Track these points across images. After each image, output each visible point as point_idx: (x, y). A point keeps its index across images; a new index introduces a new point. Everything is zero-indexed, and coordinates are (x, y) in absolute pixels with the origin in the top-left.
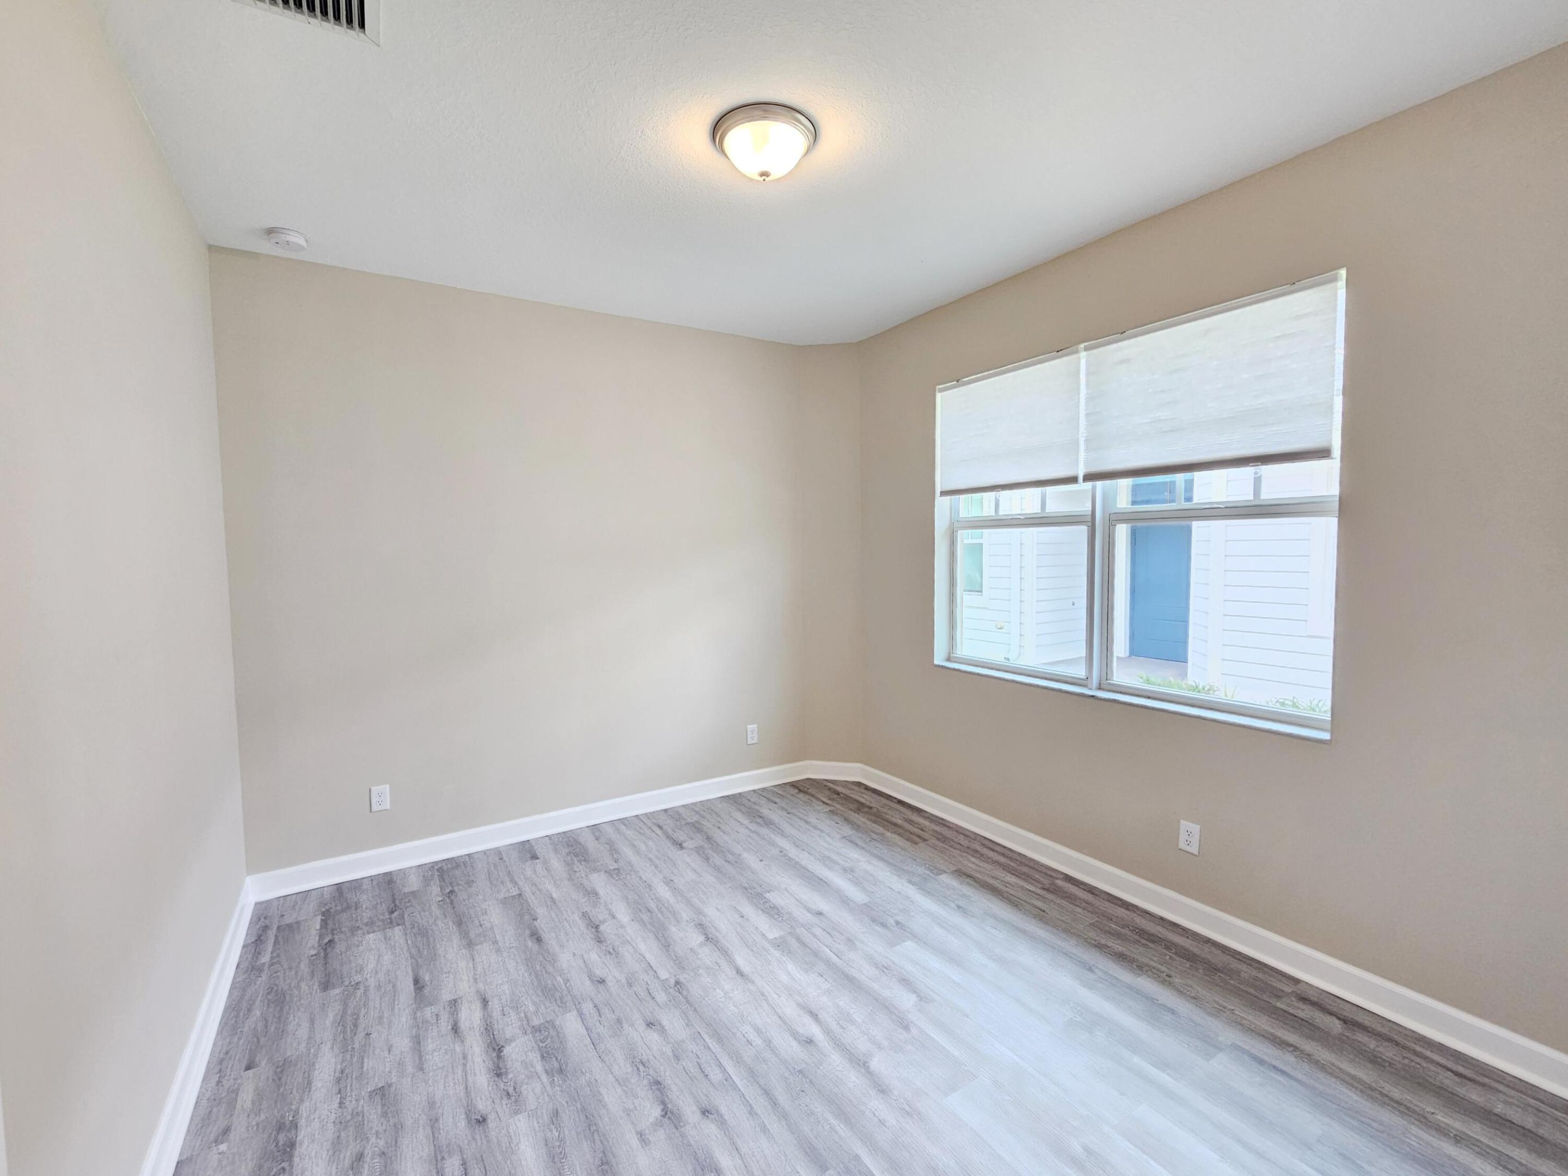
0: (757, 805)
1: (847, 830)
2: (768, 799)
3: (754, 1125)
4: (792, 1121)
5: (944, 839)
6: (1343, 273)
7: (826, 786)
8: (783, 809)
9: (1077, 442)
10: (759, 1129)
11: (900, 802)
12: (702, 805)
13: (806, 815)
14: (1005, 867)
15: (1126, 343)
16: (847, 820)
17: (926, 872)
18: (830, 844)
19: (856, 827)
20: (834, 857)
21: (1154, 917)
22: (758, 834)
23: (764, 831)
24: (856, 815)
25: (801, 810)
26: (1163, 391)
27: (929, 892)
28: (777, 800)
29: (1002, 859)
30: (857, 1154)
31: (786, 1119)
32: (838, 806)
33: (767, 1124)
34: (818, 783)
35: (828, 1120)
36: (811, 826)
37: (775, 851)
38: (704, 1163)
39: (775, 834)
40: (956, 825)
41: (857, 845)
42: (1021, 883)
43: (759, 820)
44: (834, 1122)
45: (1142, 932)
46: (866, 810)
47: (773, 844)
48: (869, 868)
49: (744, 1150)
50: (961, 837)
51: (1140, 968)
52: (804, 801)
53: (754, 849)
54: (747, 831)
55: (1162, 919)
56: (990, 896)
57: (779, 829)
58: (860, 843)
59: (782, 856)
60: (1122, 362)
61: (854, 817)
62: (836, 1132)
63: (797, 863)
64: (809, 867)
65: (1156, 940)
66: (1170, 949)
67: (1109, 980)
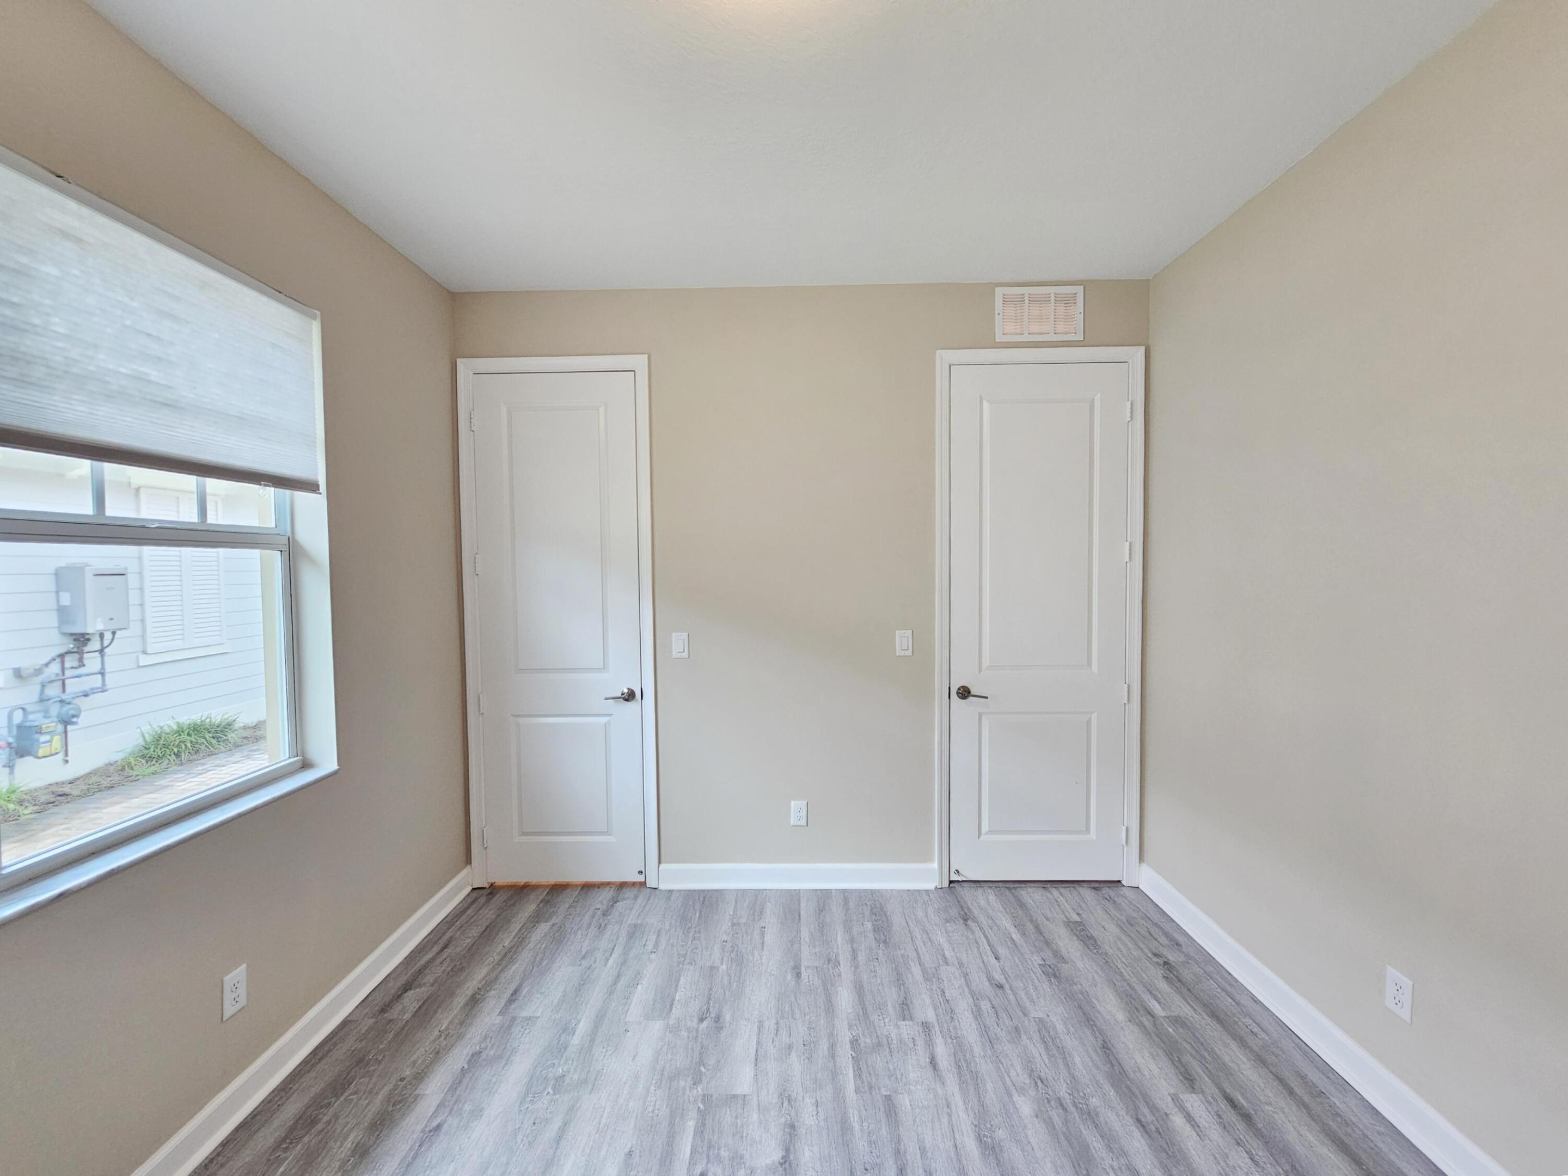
3: (932, 1161)
4: (893, 1146)
10: (928, 1154)
30: (856, 1093)
31: (898, 1149)
33: (919, 1155)
35: (861, 1130)
38: (991, 1152)
44: (856, 1126)
49: (950, 1144)
62: (860, 1117)
65: (306, 1121)
66: (329, 1104)
67: (448, 1109)
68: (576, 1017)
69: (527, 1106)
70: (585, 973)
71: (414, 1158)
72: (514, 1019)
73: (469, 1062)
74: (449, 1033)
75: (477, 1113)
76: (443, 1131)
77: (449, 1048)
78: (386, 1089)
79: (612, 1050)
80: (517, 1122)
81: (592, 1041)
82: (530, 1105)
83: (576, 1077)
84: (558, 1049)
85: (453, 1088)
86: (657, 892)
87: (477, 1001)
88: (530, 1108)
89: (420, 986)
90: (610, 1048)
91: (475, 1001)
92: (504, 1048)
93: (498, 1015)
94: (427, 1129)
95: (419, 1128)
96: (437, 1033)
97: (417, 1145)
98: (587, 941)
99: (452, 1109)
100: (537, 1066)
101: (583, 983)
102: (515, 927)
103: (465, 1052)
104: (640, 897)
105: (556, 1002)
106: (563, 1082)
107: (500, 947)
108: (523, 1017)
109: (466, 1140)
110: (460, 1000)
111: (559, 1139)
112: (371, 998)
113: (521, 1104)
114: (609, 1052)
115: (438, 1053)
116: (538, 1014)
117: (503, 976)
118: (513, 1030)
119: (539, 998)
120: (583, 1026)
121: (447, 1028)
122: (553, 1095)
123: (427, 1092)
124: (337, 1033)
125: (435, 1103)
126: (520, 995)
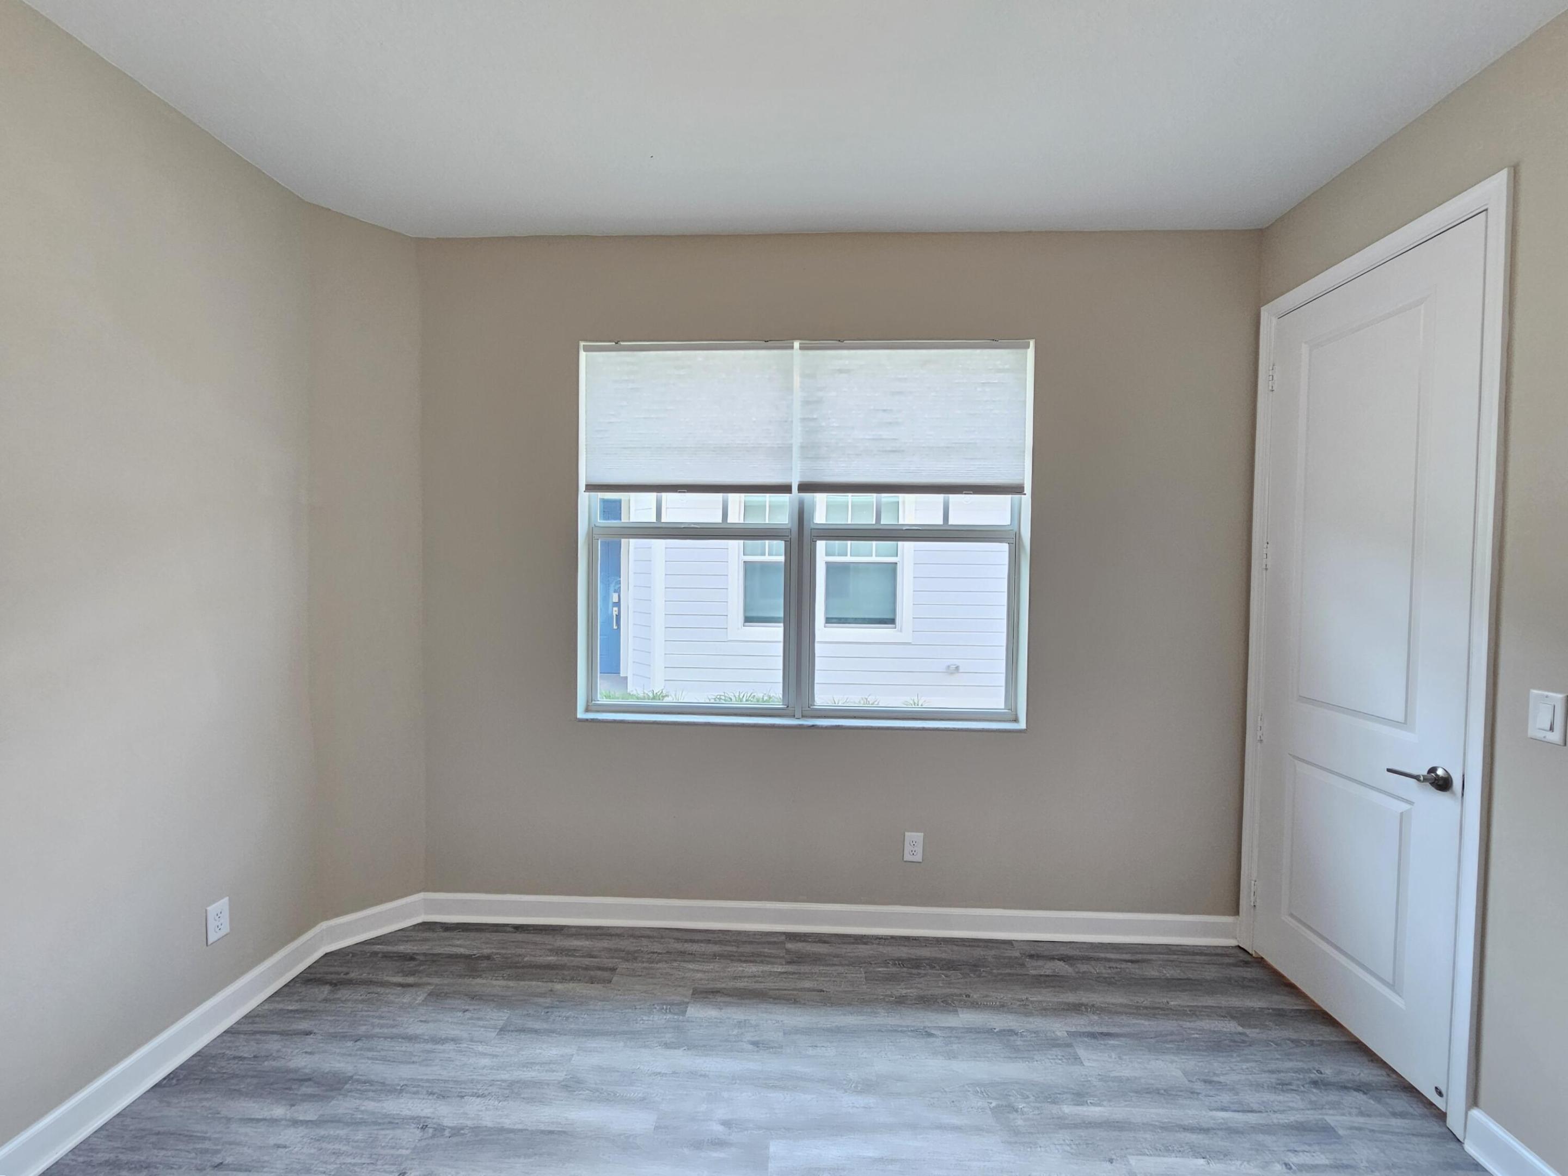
0: (267, 1057)
1: (499, 1016)
2: (283, 1033)
5: (631, 956)
6: (1032, 343)
7: (375, 954)
8: (334, 1036)
9: (790, 448)
11: (518, 928)
12: (109, 1137)
13: (393, 1026)
14: (730, 957)
15: (845, 352)
16: (474, 997)
17: (668, 1017)
18: (496, 1056)
19: (501, 1001)
20: (528, 1075)
21: (887, 939)
22: (336, 1121)
23: (343, 1106)
24: (479, 981)
25: (376, 1021)
26: (884, 410)
27: (704, 1046)
28: (304, 1025)
29: (716, 948)
32: (436, 980)
34: (354, 955)
36: (426, 1041)
37: (410, 1136)
39: (373, 1099)
40: (623, 927)
41: (536, 1031)
42: (767, 968)
43: (307, 1089)
45: (900, 962)
46: (484, 964)
47: (393, 1122)
48: (595, 1060)
50: (645, 942)
51: (947, 1003)
52: (363, 1001)
53: (357, 1160)
54: (302, 1131)
55: (893, 937)
56: (763, 1006)
57: (371, 1082)
58: (537, 1026)
59: (433, 1136)
60: (841, 371)
61: (478, 984)
63: (476, 1130)
64: (507, 1123)
65: (916, 963)
66: (934, 967)
67: (950, 1035)
68: (1104, 1100)
69: (969, 1089)
70: (1181, 1091)
71: (901, 1031)
72: (1069, 1045)
73: (1001, 1031)
74: (1028, 1005)
75: (951, 1056)
76: (928, 1039)
77: (1011, 1011)
78: (956, 991)
79: (1073, 1151)
80: (951, 1088)
81: (1076, 1126)
82: (972, 1092)
83: (1020, 1122)
84: (1049, 1095)
85: (970, 1030)
86: (1453, 1145)
87: (1079, 1010)
88: (969, 1093)
89: (1071, 965)
90: (1074, 1146)
91: (1077, 1008)
92: (1029, 1051)
93: (1067, 1031)
94: (927, 1029)
95: (928, 1024)
96: (1024, 997)
97: (912, 1029)
98: (1243, 1077)
99: (951, 1037)
100: (1019, 1083)
101: (1166, 1094)
102: (1209, 1001)
103: (1011, 1024)
104: (1407, 1121)
105: (1113, 1074)
106: (1008, 1112)
107: (1165, 1000)
108: (1076, 1053)
109: (924, 1058)
110: (1071, 998)
111: (942, 1127)
112: (1040, 944)
113: (972, 1084)
114: (1068, 1148)
115: (1003, 1006)
116: (1086, 1063)
117: (1124, 1017)
118: (1054, 1049)
119: (1111, 1057)
120: (1093, 1111)
121: (1032, 1002)
122: (990, 1108)
123: (961, 1016)
124: (997, 943)
125: (953, 1024)
126: (1104, 1040)
